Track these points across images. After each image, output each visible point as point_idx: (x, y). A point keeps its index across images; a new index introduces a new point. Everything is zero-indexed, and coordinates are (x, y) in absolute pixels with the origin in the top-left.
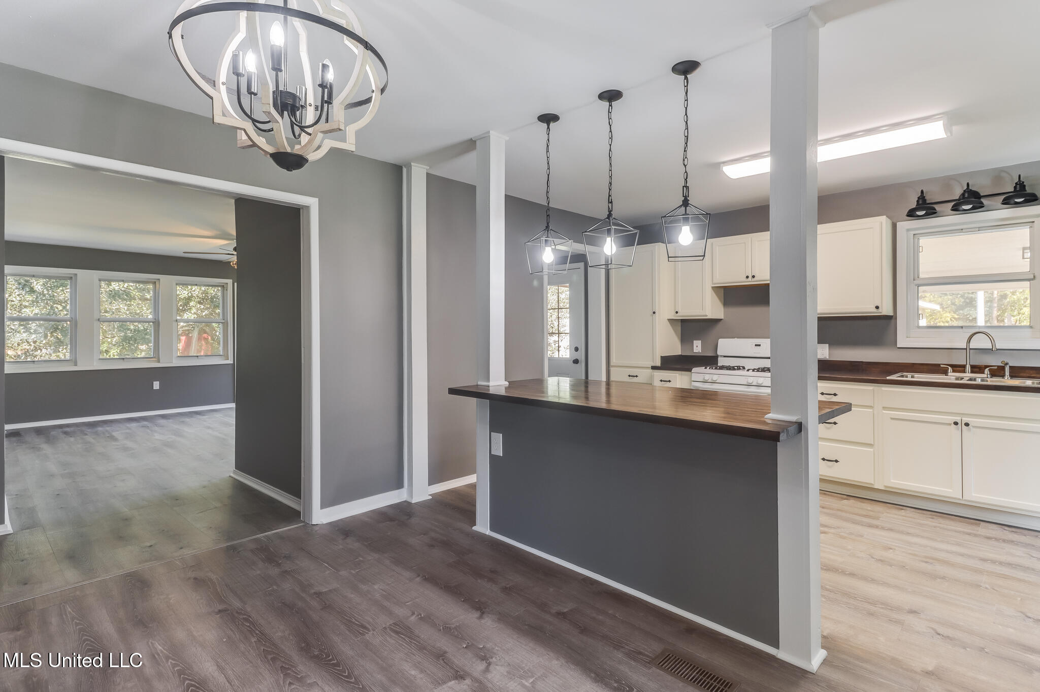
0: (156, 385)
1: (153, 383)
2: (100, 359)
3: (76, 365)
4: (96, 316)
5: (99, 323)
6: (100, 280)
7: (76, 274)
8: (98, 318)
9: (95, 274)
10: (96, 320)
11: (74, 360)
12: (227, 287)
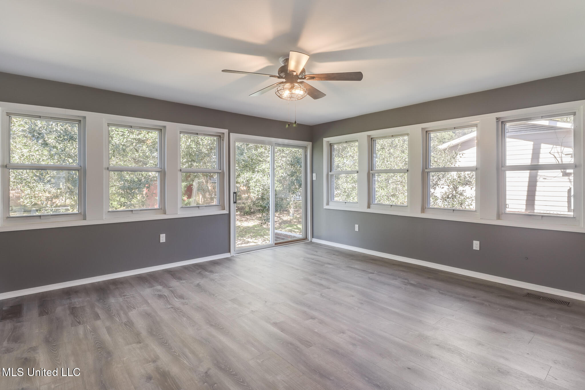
0: (163, 238)
1: (160, 235)
2: (109, 212)
3: (85, 219)
4: (105, 165)
5: (107, 171)
6: (109, 125)
7: (85, 118)
8: (107, 167)
9: (104, 118)
10: (105, 169)
11: (83, 213)
12: (223, 138)
